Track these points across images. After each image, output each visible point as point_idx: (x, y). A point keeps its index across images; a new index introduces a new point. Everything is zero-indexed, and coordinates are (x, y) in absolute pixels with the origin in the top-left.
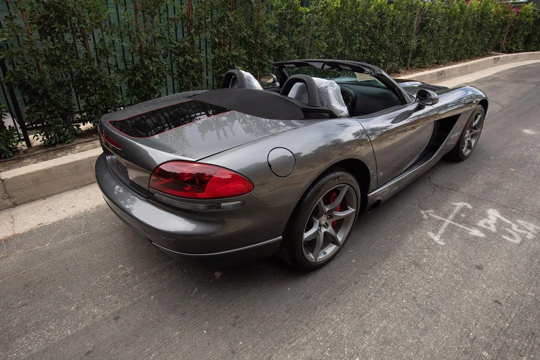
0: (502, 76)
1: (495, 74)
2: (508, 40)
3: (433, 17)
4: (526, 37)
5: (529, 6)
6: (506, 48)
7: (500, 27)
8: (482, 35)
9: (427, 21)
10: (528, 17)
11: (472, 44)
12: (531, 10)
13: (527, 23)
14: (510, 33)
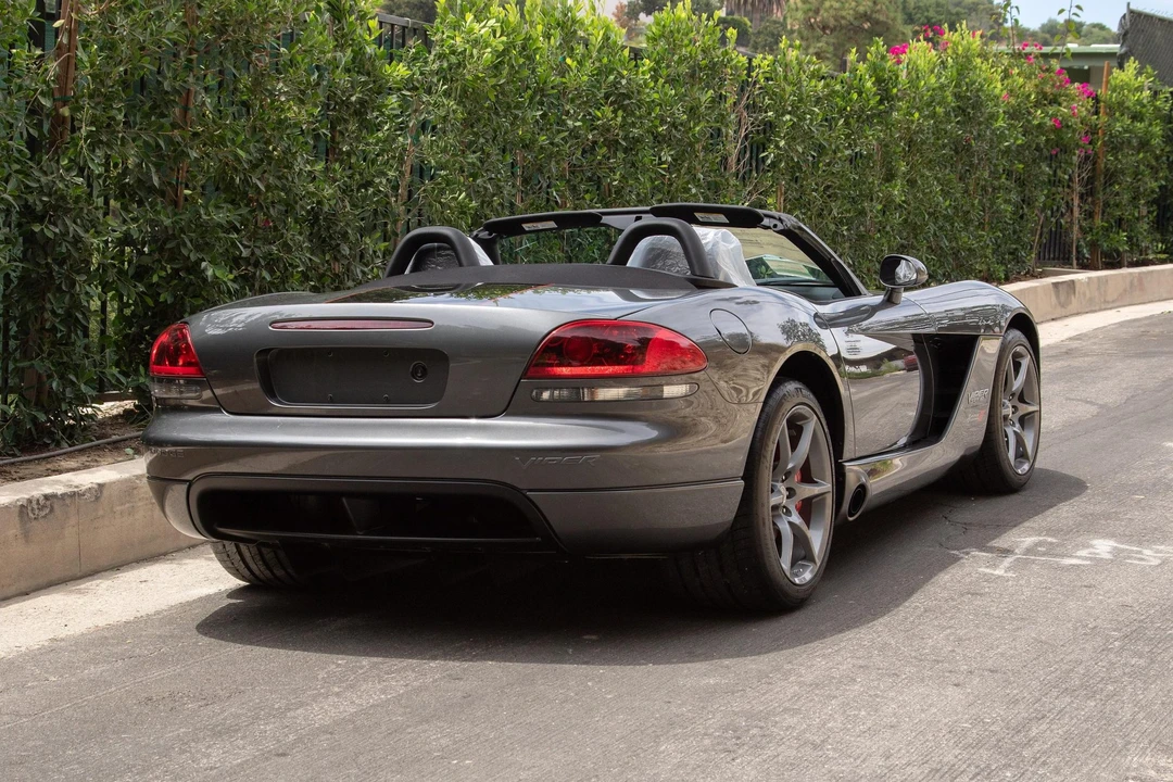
0: (1095, 344)
1: (1070, 339)
2: (1090, 215)
3: (789, 113)
4: (1154, 202)
5: (1128, 74)
6: (1093, 245)
7: (1043, 158)
8: (984, 189)
9: (770, 127)
10: (1136, 117)
11: (952, 225)
12: (1140, 89)
13: (1144, 144)
14: (1091, 180)
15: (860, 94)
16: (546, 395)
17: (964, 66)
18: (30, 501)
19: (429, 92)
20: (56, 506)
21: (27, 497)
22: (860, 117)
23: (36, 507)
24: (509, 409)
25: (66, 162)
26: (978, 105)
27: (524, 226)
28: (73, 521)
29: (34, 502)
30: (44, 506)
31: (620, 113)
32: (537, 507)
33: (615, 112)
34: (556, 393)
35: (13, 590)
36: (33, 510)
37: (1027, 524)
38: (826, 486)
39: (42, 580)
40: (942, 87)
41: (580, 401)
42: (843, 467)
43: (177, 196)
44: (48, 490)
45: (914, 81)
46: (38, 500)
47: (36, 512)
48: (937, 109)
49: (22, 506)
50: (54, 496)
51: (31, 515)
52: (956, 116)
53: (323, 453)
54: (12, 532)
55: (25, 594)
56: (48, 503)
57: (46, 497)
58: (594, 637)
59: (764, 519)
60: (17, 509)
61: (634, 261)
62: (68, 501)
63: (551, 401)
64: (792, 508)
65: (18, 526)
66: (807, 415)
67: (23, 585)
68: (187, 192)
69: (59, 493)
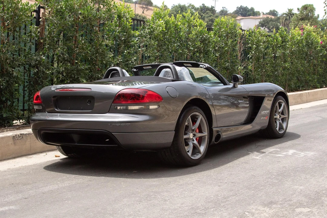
3: (255, 45)
9: (250, 48)
15: (277, 40)
16: (119, 108)
17: (309, 35)
18: (16, 135)
19: (146, 38)
20: (24, 137)
21: (15, 134)
22: (276, 46)
23: (18, 137)
24: (109, 112)
25: (41, 53)
26: (312, 44)
27: (144, 67)
28: (29, 140)
29: (17, 136)
30: (20, 137)
31: (202, 44)
32: (115, 137)
33: (201, 44)
34: (122, 107)
35: (11, 157)
36: (17, 137)
37: (275, 146)
38: (206, 134)
39: (19, 155)
40: (302, 39)
41: (127, 110)
42: (212, 129)
43: (73, 62)
44: (22, 133)
45: (293, 38)
46: (18, 135)
47: (18, 138)
48: (300, 44)
49: (13, 136)
50: (23, 134)
51: (16, 138)
52: (306, 47)
53: (76, 123)
54: (10, 143)
55: (14, 158)
56: (21, 136)
57: (21, 134)
58: (136, 172)
59: (181, 142)
60: (12, 137)
61: (161, 75)
62: (27, 135)
63: (120, 109)
64: (195, 139)
65: (12, 141)
66: (199, 115)
67: (14, 156)
68: (76, 61)
69: (25, 133)
